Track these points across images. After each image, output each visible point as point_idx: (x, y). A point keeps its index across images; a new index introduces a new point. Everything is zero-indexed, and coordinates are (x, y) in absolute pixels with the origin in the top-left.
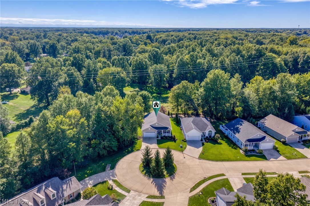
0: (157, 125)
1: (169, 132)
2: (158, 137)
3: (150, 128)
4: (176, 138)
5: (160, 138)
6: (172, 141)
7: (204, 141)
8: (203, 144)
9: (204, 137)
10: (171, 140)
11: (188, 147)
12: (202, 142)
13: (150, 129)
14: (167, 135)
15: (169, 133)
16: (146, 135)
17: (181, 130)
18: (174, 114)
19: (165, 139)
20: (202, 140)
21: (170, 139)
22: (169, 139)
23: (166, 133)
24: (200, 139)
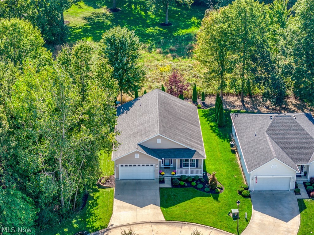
0: (159, 144)
1: (196, 164)
2: (162, 181)
3: (137, 152)
4: (219, 185)
5: (167, 185)
6: (207, 194)
7: (304, 194)
8: (302, 207)
9: (304, 180)
10: (202, 189)
11: (257, 216)
12: (299, 197)
13: (137, 156)
14: (190, 172)
15: (197, 166)
16: (125, 173)
17: (233, 152)
18: (211, 95)
19: (183, 186)
20: (297, 191)
21: (200, 186)
22: (196, 187)
23: (186, 165)
24: (292, 187)
